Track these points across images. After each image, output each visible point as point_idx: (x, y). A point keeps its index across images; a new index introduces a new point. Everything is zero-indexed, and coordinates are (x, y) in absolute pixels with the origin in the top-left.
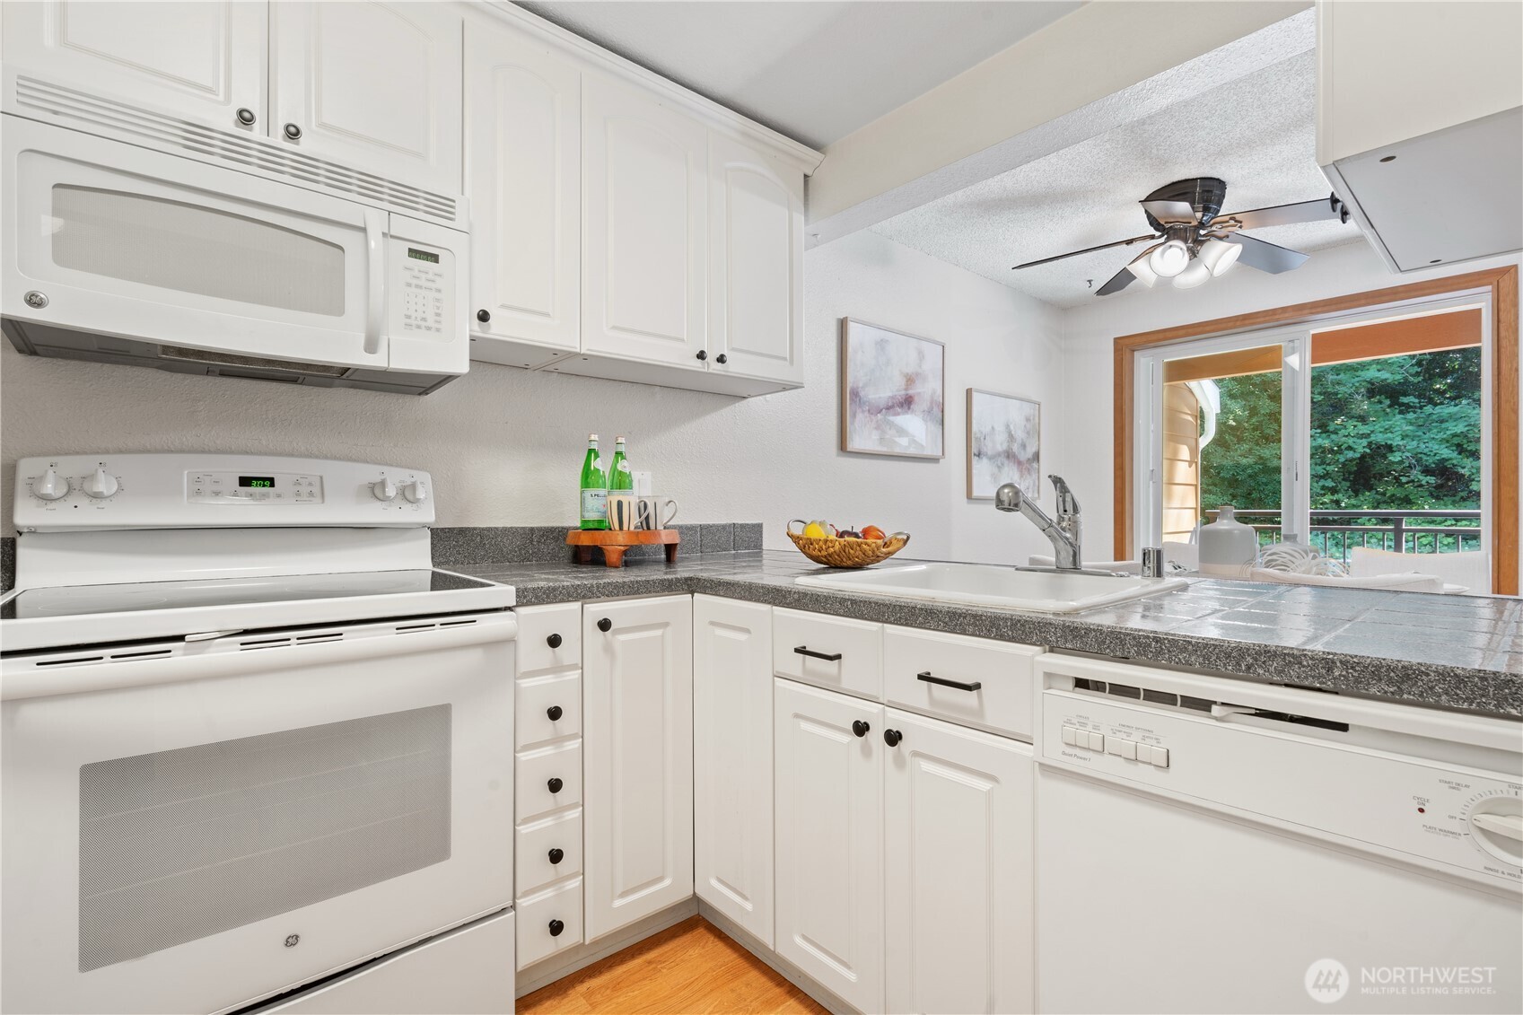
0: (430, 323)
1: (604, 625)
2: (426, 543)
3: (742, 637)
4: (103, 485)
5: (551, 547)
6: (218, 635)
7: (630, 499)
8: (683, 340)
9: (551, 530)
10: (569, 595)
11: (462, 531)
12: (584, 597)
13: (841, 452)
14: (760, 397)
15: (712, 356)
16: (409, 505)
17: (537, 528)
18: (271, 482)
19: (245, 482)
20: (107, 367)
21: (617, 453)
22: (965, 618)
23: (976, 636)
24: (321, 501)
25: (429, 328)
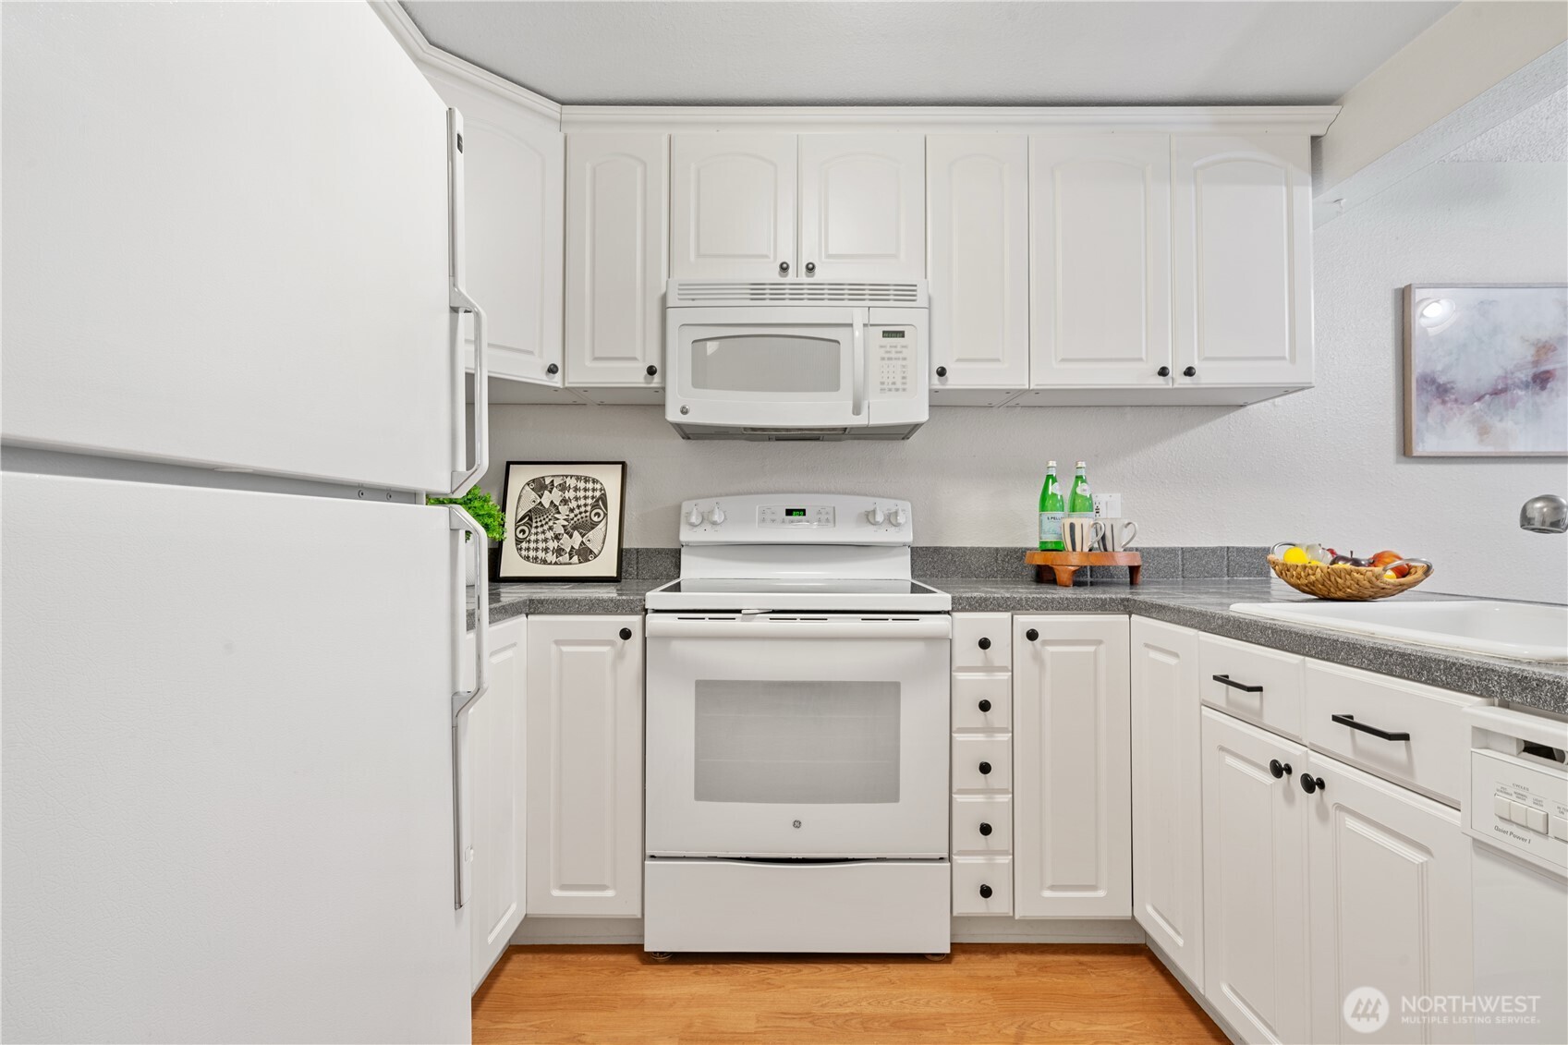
0: (899, 385)
1: (1032, 635)
2: (906, 560)
3: (1172, 661)
4: (717, 517)
5: (1014, 566)
6: (757, 611)
7: (1084, 522)
8: (1140, 359)
9: (1015, 550)
10: (999, 606)
11: (937, 550)
12: (1013, 608)
13: (1403, 458)
14: (1266, 403)
15: (1176, 371)
16: (894, 528)
17: (1001, 548)
18: (803, 512)
19: (789, 512)
20: (722, 442)
21: (1077, 477)
22: (1391, 656)
23: (1404, 678)
24: (833, 525)
25: (897, 390)
